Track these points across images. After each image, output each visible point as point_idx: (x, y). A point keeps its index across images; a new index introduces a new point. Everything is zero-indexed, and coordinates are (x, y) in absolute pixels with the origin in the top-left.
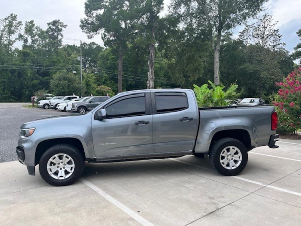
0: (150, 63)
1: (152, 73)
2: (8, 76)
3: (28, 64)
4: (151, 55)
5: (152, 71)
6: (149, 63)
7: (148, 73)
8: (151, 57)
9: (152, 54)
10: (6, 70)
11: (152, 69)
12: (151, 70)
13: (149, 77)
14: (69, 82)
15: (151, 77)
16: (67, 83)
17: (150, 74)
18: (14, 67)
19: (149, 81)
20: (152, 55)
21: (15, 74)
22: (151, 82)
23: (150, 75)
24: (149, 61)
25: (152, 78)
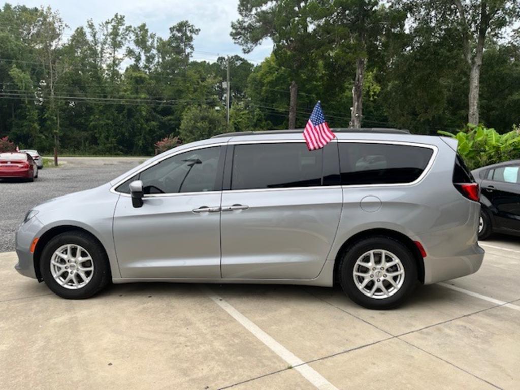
0: (356, 90)
1: (358, 108)
2: (114, 115)
3: (143, 96)
4: (358, 79)
5: (358, 105)
6: (355, 92)
7: (351, 108)
8: (358, 81)
9: (359, 76)
10: (111, 106)
11: (358, 102)
12: (356, 104)
13: (353, 115)
14: (210, 124)
15: (357, 115)
16: (208, 125)
17: (356, 110)
18: (123, 102)
19: (353, 122)
20: (360, 78)
21: (124, 112)
22: (356, 123)
23: (355, 112)
24: (354, 88)
25: (359, 116)
